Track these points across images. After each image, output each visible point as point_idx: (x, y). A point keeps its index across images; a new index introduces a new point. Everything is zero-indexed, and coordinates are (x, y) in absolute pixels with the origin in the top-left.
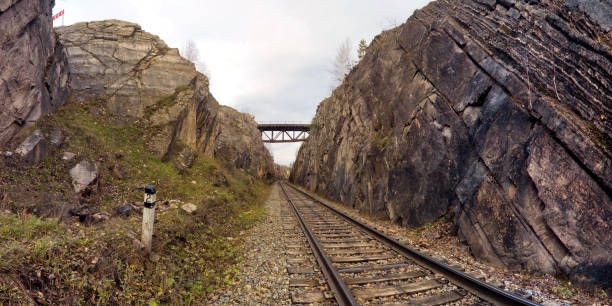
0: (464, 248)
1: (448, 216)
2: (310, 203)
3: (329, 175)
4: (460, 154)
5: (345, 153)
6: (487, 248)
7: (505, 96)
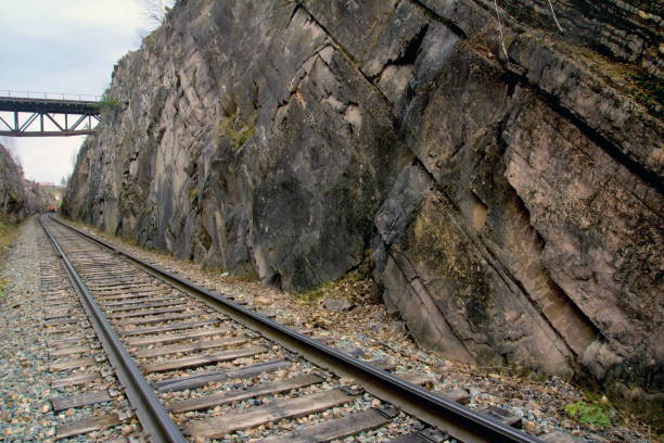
0: (394, 326)
1: (365, 268)
2: (106, 257)
3: (141, 200)
4: (380, 154)
5: (172, 158)
6: (437, 326)
7: (454, 39)
